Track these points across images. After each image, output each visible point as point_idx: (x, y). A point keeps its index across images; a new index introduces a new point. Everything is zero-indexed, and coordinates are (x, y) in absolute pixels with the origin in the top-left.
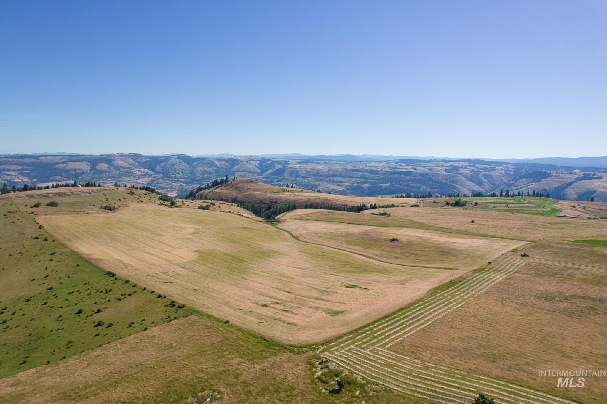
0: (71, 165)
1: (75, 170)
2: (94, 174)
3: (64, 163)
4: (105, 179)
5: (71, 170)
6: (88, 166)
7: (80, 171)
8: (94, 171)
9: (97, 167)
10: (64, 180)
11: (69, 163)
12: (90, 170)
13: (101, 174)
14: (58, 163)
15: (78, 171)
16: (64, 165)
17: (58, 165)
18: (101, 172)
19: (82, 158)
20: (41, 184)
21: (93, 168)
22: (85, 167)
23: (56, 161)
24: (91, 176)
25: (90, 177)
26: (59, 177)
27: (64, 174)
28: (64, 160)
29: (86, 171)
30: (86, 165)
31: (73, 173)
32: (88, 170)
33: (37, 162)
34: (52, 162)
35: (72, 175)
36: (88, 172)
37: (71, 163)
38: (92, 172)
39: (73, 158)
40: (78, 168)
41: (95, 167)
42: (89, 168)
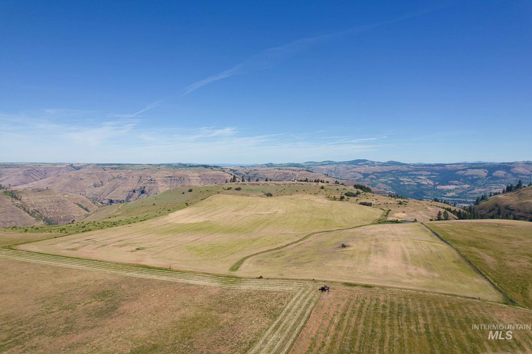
0: (470, 172)
1: (472, 176)
2: (489, 179)
3: (464, 170)
4: (499, 184)
5: (469, 176)
6: (485, 173)
7: (476, 177)
8: (490, 177)
9: (494, 174)
10: (460, 184)
11: (468, 170)
12: (486, 177)
13: (496, 180)
14: (460, 170)
15: (475, 177)
16: (464, 172)
17: (459, 172)
18: (497, 178)
19: (482, 166)
20: (441, 186)
21: (490, 174)
22: (483, 173)
23: (459, 168)
24: (486, 182)
25: (484, 183)
26: (456, 181)
27: (462, 179)
28: (465, 168)
29: (482, 178)
30: (483, 172)
31: (470, 178)
32: (485, 176)
33: (443, 169)
34: (455, 169)
35: (469, 180)
36: (484, 178)
37: (470, 170)
38: (488, 178)
39: (473, 166)
40: (475, 174)
41: (492, 173)
42: (486, 174)
